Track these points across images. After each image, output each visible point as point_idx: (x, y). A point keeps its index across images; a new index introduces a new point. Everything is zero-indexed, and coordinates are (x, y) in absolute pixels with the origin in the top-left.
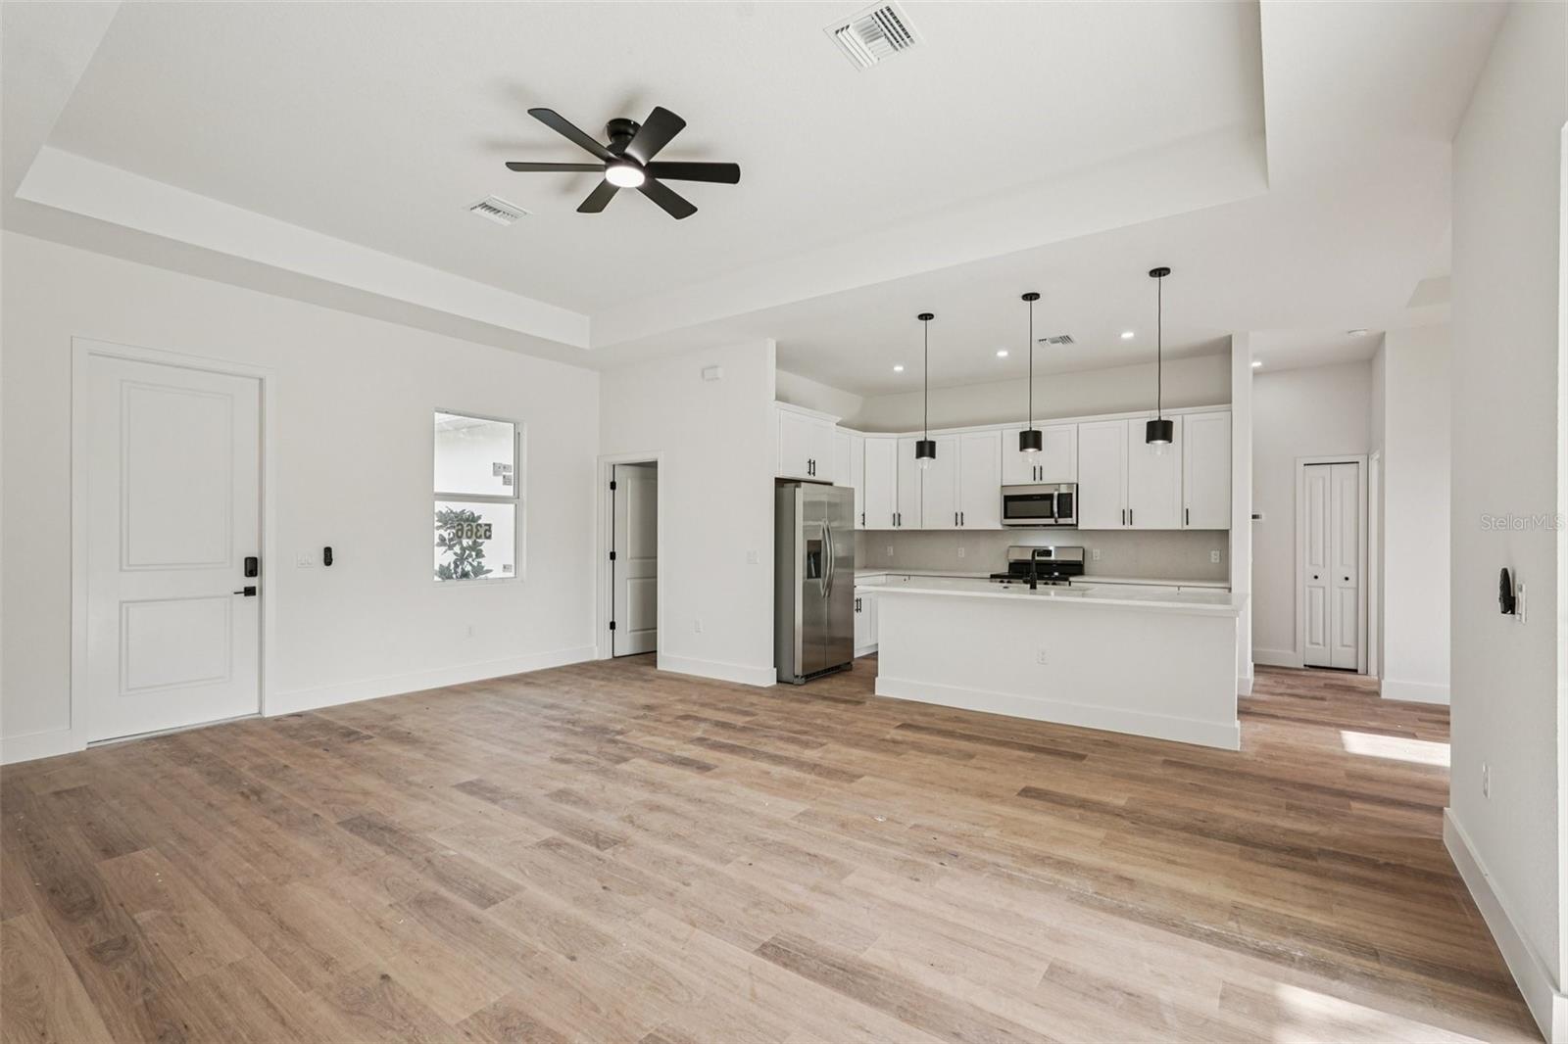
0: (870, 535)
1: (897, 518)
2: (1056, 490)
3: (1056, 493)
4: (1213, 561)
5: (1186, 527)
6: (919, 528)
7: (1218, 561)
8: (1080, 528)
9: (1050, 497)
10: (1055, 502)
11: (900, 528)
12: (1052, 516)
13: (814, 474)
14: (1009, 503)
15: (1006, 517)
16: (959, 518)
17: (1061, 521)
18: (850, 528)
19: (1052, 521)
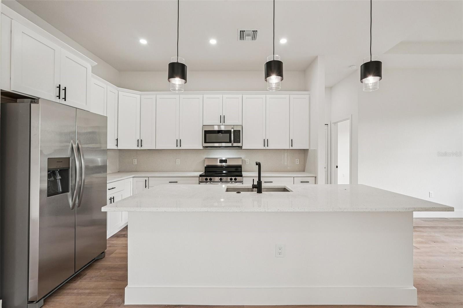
0: (122, 152)
1: (140, 142)
2: (232, 128)
3: (232, 130)
4: (296, 163)
5: (291, 148)
6: (155, 149)
7: (298, 163)
8: (243, 148)
9: (229, 132)
10: (232, 135)
11: (142, 148)
12: (230, 142)
13: (65, 99)
14: (207, 135)
15: (205, 142)
16: (179, 142)
17: (235, 144)
18: (105, 149)
19: (230, 145)
